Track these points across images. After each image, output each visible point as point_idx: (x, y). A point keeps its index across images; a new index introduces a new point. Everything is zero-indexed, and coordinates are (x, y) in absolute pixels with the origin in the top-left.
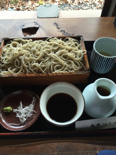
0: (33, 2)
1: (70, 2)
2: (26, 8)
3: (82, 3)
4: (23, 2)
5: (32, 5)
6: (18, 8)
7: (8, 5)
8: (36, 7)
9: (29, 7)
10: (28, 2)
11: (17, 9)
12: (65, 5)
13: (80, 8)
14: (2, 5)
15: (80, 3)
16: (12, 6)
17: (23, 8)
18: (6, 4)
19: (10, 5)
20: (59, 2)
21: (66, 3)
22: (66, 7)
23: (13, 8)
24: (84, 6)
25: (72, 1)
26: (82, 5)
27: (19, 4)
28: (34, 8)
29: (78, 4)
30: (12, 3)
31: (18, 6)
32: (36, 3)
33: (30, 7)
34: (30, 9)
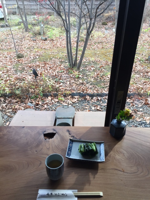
0: (52, 98)
1: (89, 98)
2: (45, 103)
3: (101, 100)
4: (43, 97)
5: (52, 100)
6: (38, 103)
7: (28, 100)
8: (55, 102)
9: (48, 102)
10: (47, 98)
11: (36, 104)
12: (83, 102)
13: (99, 105)
14: (22, 99)
15: (98, 99)
16: (32, 100)
17: (42, 103)
18: (26, 99)
19: (30, 100)
20: (78, 99)
21: (84, 99)
22: (85, 103)
23: (33, 102)
24: (103, 102)
25: (90, 98)
26: (100, 102)
27: (39, 99)
28: (53, 103)
29: (97, 101)
30: (33, 98)
31: (38, 101)
32: (56, 98)
33: (50, 102)
34: (49, 104)
